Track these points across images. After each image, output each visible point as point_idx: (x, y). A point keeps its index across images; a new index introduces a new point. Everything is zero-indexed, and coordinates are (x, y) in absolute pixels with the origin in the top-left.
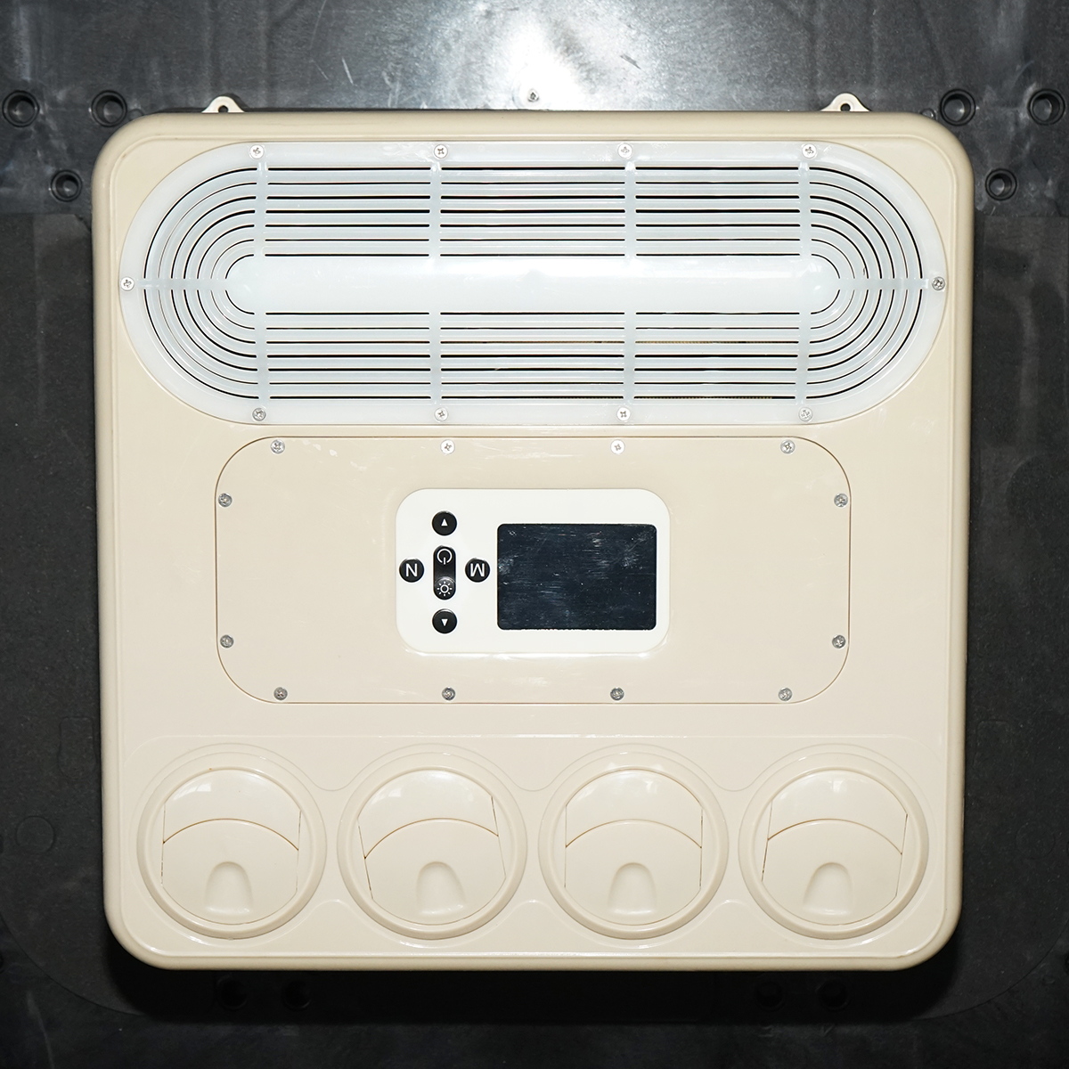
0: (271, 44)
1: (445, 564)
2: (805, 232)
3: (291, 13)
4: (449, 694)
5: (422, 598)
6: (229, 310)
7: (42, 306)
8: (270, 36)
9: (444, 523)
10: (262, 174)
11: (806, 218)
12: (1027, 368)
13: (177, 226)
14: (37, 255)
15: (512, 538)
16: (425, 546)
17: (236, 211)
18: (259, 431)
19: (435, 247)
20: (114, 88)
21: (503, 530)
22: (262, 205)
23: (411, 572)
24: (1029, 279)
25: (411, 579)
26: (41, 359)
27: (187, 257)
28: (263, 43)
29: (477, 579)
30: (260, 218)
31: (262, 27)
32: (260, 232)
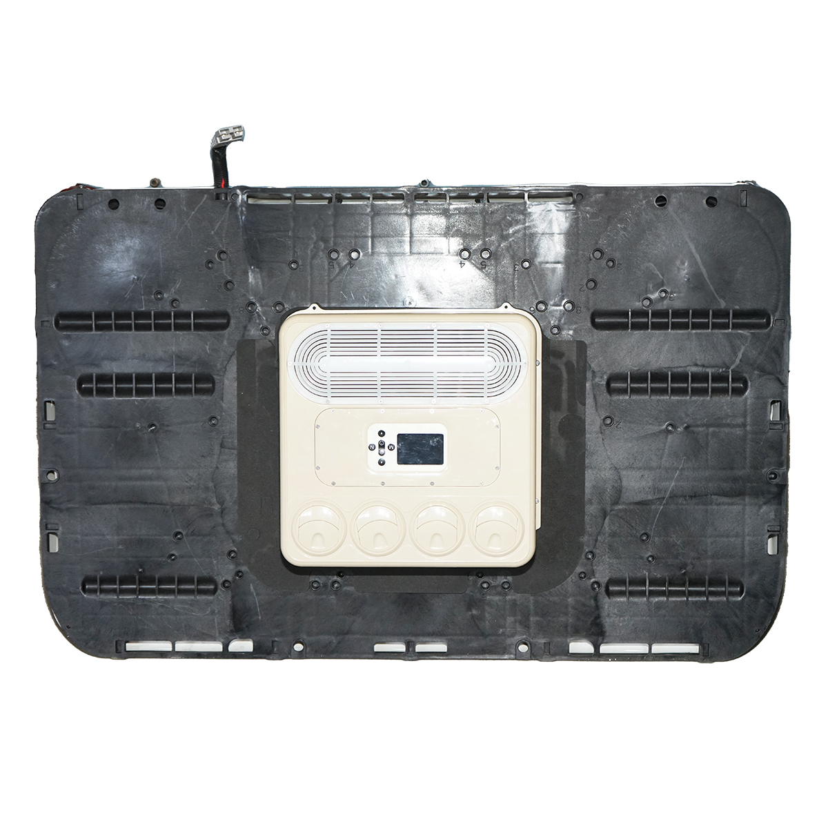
0: (329, 287)
1: (382, 445)
2: (486, 349)
3: (335, 278)
4: (383, 484)
5: (375, 456)
6: (320, 372)
7: (257, 369)
8: (328, 284)
9: (382, 433)
10: (329, 332)
11: (486, 345)
12: (565, 387)
13: (304, 347)
14: (256, 352)
15: (401, 437)
16: (376, 440)
17: (321, 343)
18: (327, 406)
19: (379, 353)
20: (281, 300)
21: (399, 436)
22: (329, 341)
23: (371, 448)
24: (564, 359)
25: (372, 450)
26: (257, 385)
27: (307, 356)
28: (326, 287)
29: (391, 450)
30: (328, 345)
31: (326, 282)
32: (328, 349)
